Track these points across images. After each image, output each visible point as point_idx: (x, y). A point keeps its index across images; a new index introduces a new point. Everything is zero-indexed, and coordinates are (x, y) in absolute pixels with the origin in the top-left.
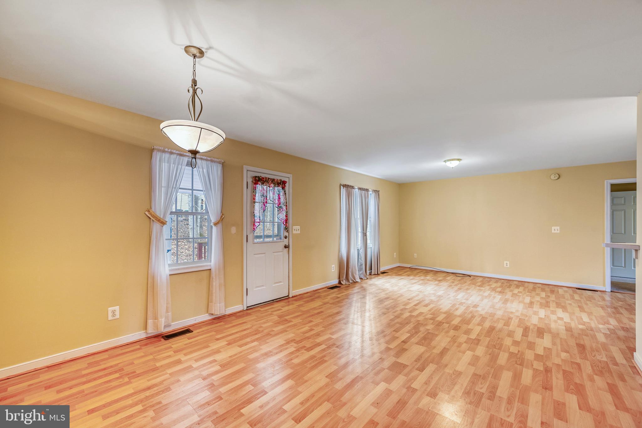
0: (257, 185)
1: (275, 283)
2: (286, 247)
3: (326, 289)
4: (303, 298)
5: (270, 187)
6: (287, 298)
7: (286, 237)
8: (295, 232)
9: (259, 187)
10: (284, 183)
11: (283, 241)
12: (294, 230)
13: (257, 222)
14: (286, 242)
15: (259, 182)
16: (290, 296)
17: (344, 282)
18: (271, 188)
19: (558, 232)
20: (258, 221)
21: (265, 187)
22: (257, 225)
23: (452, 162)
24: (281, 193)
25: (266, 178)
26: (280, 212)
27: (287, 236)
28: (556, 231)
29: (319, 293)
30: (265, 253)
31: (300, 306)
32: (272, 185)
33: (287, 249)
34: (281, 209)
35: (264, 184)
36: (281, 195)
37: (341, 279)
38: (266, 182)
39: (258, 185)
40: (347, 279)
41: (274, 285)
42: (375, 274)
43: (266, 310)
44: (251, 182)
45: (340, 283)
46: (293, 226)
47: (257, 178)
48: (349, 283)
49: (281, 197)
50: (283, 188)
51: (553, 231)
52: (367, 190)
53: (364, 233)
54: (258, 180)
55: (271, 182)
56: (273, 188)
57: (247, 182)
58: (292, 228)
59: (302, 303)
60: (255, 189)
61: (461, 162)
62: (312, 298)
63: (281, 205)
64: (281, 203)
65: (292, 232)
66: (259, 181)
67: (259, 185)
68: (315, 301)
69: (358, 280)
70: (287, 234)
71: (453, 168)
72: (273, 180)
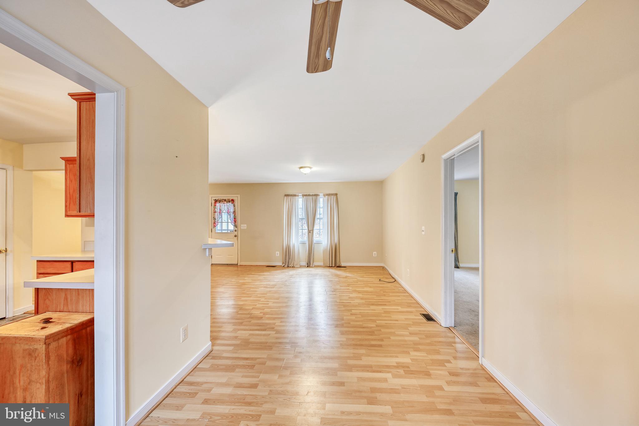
1: (228, 255)
2: (235, 236)
9: (218, 204)
10: (233, 200)
11: (234, 233)
14: (236, 233)
15: (218, 202)
16: (239, 265)
18: (225, 204)
25: (222, 199)
27: (236, 230)
33: (237, 237)
35: (221, 203)
38: (222, 201)
45: (282, 265)
46: (241, 224)
52: (317, 195)
53: (308, 230)
54: (216, 201)
56: (227, 204)
57: (212, 203)
58: (241, 226)
60: (215, 206)
65: (241, 228)
72: (225, 200)
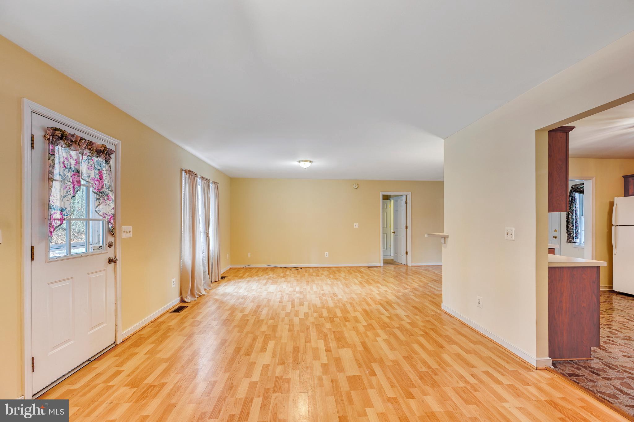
0: (57, 147)
1: (93, 328)
2: (110, 261)
3: (168, 315)
4: (145, 339)
5: (82, 155)
6: (114, 346)
7: (110, 245)
8: (124, 236)
9: (61, 151)
10: (108, 152)
11: (106, 252)
12: (123, 233)
13: (55, 219)
14: (110, 253)
15: (62, 142)
16: (119, 341)
17: (188, 299)
18: (85, 157)
19: (358, 227)
20: (58, 216)
21: (73, 153)
22: (55, 226)
23: (306, 163)
24: (104, 169)
25: (77, 137)
26: (103, 202)
27: (112, 243)
28: (356, 227)
29: (163, 322)
30: (71, 278)
31: (151, 352)
32: (87, 152)
33: (113, 264)
34: (106, 197)
35: (72, 148)
36: (104, 172)
37: (184, 296)
38: (76, 143)
39: (59, 146)
40: (192, 294)
41: (91, 332)
42: (215, 282)
43: (88, 384)
44: (42, 139)
45: (182, 301)
46: (121, 225)
47: (59, 133)
48: (195, 299)
49: (104, 175)
50: (107, 162)
51: (355, 227)
52: (208, 180)
53: (206, 233)
54: (58, 137)
55: (85, 146)
56: (89, 158)
57: (33, 136)
58: (122, 230)
59: (150, 347)
60: (52, 153)
61: (313, 164)
62: (160, 333)
63: (105, 190)
64: (105, 187)
65: (121, 235)
66: (61, 139)
67: (61, 146)
68: (169, 336)
69: (203, 292)
70: (112, 239)
71: (305, 168)
72: (90, 144)
